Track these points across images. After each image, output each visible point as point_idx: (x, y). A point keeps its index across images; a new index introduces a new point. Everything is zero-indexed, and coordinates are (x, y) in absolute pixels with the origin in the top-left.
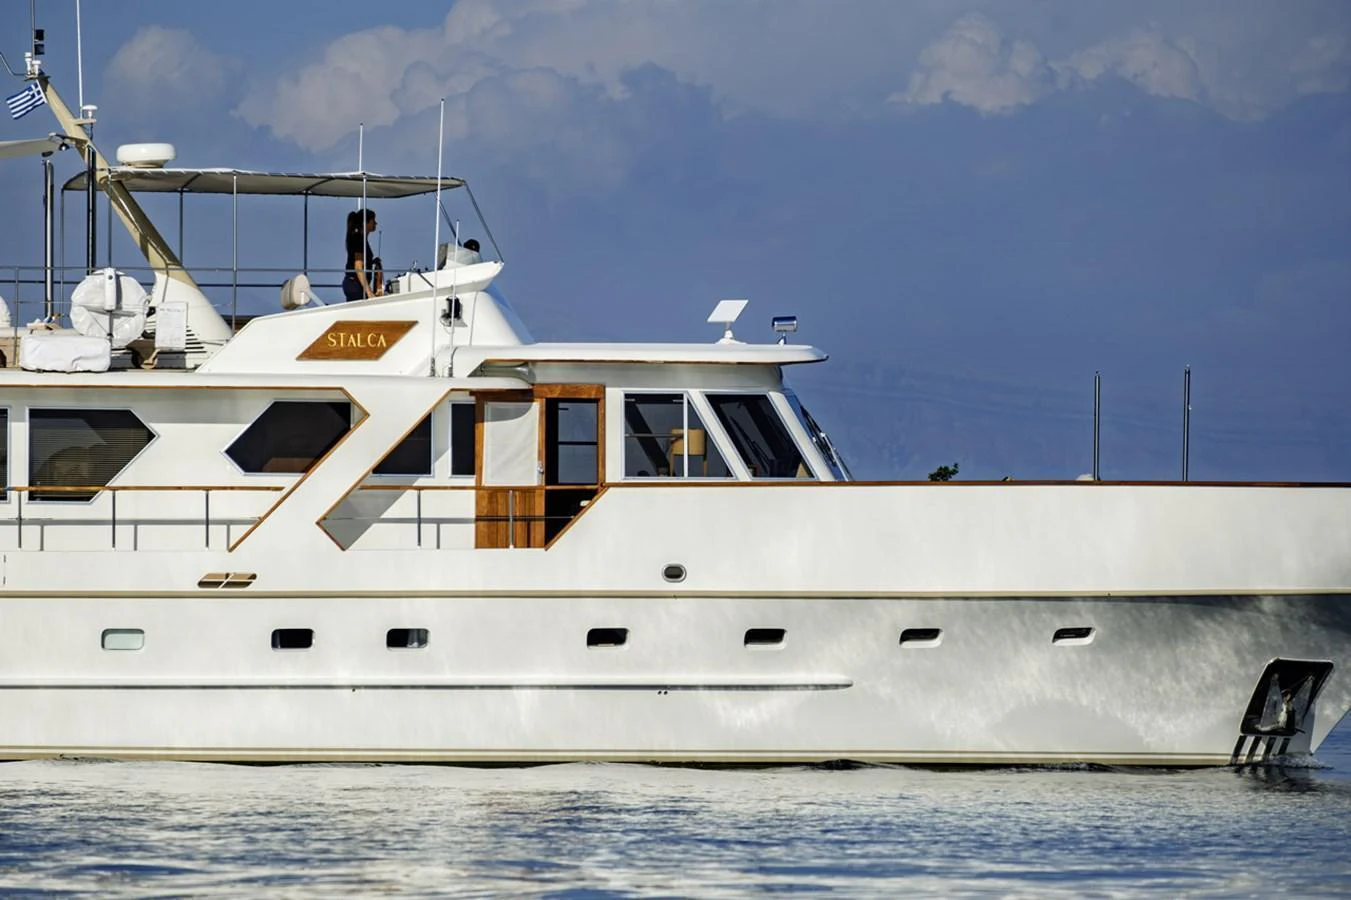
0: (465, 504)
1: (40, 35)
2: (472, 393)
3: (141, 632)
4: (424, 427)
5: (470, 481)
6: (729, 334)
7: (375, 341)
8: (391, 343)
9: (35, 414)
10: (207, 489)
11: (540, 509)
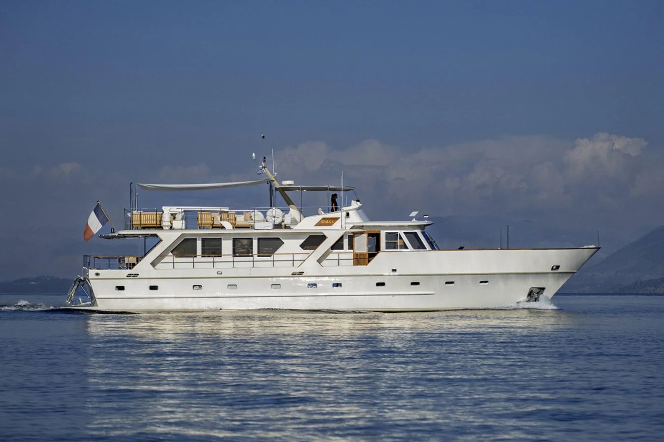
0: (351, 256)
1: (265, 158)
2: (352, 232)
3: (280, 285)
4: (341, 238)
5: (352, 251)
6: (414, 219)
7: (331, 221)
8: (334, 222)
9: (259, 239)
10: (293, 254)
11: (367, 256)
